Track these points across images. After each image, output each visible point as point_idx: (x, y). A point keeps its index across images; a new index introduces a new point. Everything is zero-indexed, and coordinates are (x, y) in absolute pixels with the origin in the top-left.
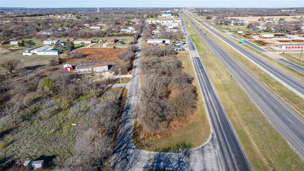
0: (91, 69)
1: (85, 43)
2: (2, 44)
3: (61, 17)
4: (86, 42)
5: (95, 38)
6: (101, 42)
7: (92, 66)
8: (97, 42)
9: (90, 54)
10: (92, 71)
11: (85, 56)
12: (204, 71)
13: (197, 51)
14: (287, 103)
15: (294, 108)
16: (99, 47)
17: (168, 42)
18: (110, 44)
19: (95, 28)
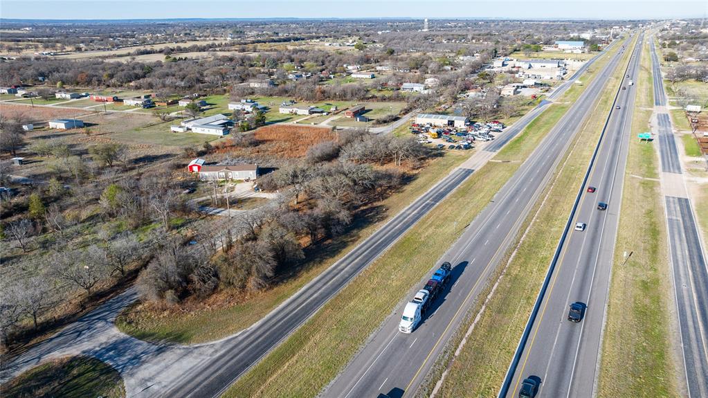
0: (224, 174)
1: (298, 113)
2: (169, 104)
3: (330, 45)
4: (300, 112)
5: (328, 102)
6: (329, 113)
7: (227, 168)
8: (322, 112)
9: (271, 141)
10: (227, 176)
11: (256, 143)
12: (433, 205)
13: (494, 154)
14: (484, 307)
15: (476, 322)
16: (313, 124)
17: (460, 124)
18: (341, 120)
19: (361, 76)
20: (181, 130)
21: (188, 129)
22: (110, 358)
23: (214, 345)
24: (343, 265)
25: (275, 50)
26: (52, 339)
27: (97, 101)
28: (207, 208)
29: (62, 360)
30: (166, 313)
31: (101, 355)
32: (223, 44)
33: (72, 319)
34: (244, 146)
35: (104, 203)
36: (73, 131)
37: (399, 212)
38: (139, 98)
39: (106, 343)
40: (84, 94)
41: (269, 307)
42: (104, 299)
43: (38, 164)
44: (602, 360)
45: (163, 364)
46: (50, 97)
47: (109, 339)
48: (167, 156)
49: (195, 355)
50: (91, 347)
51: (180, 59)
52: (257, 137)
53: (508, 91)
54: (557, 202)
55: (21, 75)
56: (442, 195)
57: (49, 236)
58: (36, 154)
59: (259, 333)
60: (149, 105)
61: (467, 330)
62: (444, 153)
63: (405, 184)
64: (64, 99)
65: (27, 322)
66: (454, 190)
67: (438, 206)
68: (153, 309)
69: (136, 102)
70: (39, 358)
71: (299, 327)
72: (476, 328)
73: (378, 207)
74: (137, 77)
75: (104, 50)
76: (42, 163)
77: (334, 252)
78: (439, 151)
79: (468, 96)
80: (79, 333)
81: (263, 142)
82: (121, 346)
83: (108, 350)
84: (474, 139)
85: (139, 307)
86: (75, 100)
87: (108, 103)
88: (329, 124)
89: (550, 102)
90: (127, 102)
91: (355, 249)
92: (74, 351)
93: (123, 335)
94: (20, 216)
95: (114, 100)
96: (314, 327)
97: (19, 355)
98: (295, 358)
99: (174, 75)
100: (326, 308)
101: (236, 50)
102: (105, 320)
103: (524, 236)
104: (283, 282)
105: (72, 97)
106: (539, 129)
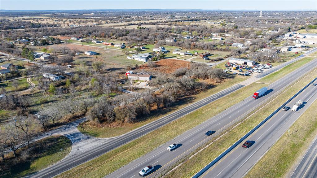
0: (137, 77)
1: (180, 54)
5: (195, 50)
6: (193, 55)
7: (139, 76)
8: (191, 54)
9: (163, 65)
10: (138, 79)
11: (156, 66)
12: (217, 99)
13: (259, 79)
14: (212, 143)
15: (205, 148)
16: (184, 59)
17: (250, 64)
18: (197, 59)
19: (216, 38)
20: (130, 59)
21: (133, 58)
22: (71, 138)
23: (105, 139)
24: (165, 118)
25: (184, 25)
26: (57, 129)
27: (105, 44)
28: (126, 91)
29: (58, 136)
30: (95, 126)
31: (69, 136)
32: (164, 21)
33: (65, 124)
34: (151, 67)
35: (90, 85)
36: (92, 56)
37: (200, 100)
38: (121, 44)
39: (72, 133)
40: (101, 41)
41: (131, 130)
42: (77, 119)
43: (76, 68)
44: (250, 171)
45: (86, 143)
46: (89, 42)
47: (73, 132)
48: (121, 68)
49: (98, 142)
50: (67, 133)
51: (143, 28)
52: (158, 64)
53: (284, 49)
54: (275, 104)
55: (83, 33)
56: (223, 95)
57: (69, 94)
58: (76, 64)
59: (122, 138)
60: (123, 47)
61: (200, 150)
62: (235, 77)
63: (210, 89)
64: (94, 43)
65: (52, 122)
66: (230, 94)
67: (219, 100)
68: (91, 124)
69: (119, 46)
70: (51, 134)
71: (137, 138)
72: (204, 150)
73: (192, 97)
74: (123, 35)
75: (116, 23)
76: (77, 68)
77: (165, 113)
78: (233, 76)
79: (262, 51)
80: (66, 128)
81: (159, 66)
82: (76, 135)
83: (72, 135)
84: (253, 72)
85: (87, 123)
86: (98, 43)
87: (109, 45)
88: (190, 60)
89: (305, 56)
90: (116, 46)
91: (174, 113)
92: (62, 134)
93: (78, 131)
94: (63, 86)
95: (111, 45)
96: (143, 139)
97: (46, 132)
98: (131, 149)
99: (136, 35)
100: (150, 133)
101: (168, 25)
102: (75, 125)
103: (249, 117)
104: (140, 121)
105: (97, 43)
106: (289, 69)
